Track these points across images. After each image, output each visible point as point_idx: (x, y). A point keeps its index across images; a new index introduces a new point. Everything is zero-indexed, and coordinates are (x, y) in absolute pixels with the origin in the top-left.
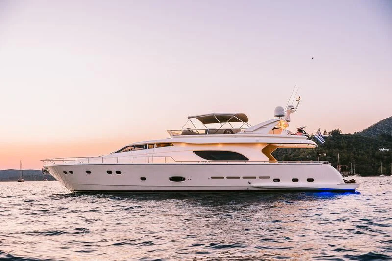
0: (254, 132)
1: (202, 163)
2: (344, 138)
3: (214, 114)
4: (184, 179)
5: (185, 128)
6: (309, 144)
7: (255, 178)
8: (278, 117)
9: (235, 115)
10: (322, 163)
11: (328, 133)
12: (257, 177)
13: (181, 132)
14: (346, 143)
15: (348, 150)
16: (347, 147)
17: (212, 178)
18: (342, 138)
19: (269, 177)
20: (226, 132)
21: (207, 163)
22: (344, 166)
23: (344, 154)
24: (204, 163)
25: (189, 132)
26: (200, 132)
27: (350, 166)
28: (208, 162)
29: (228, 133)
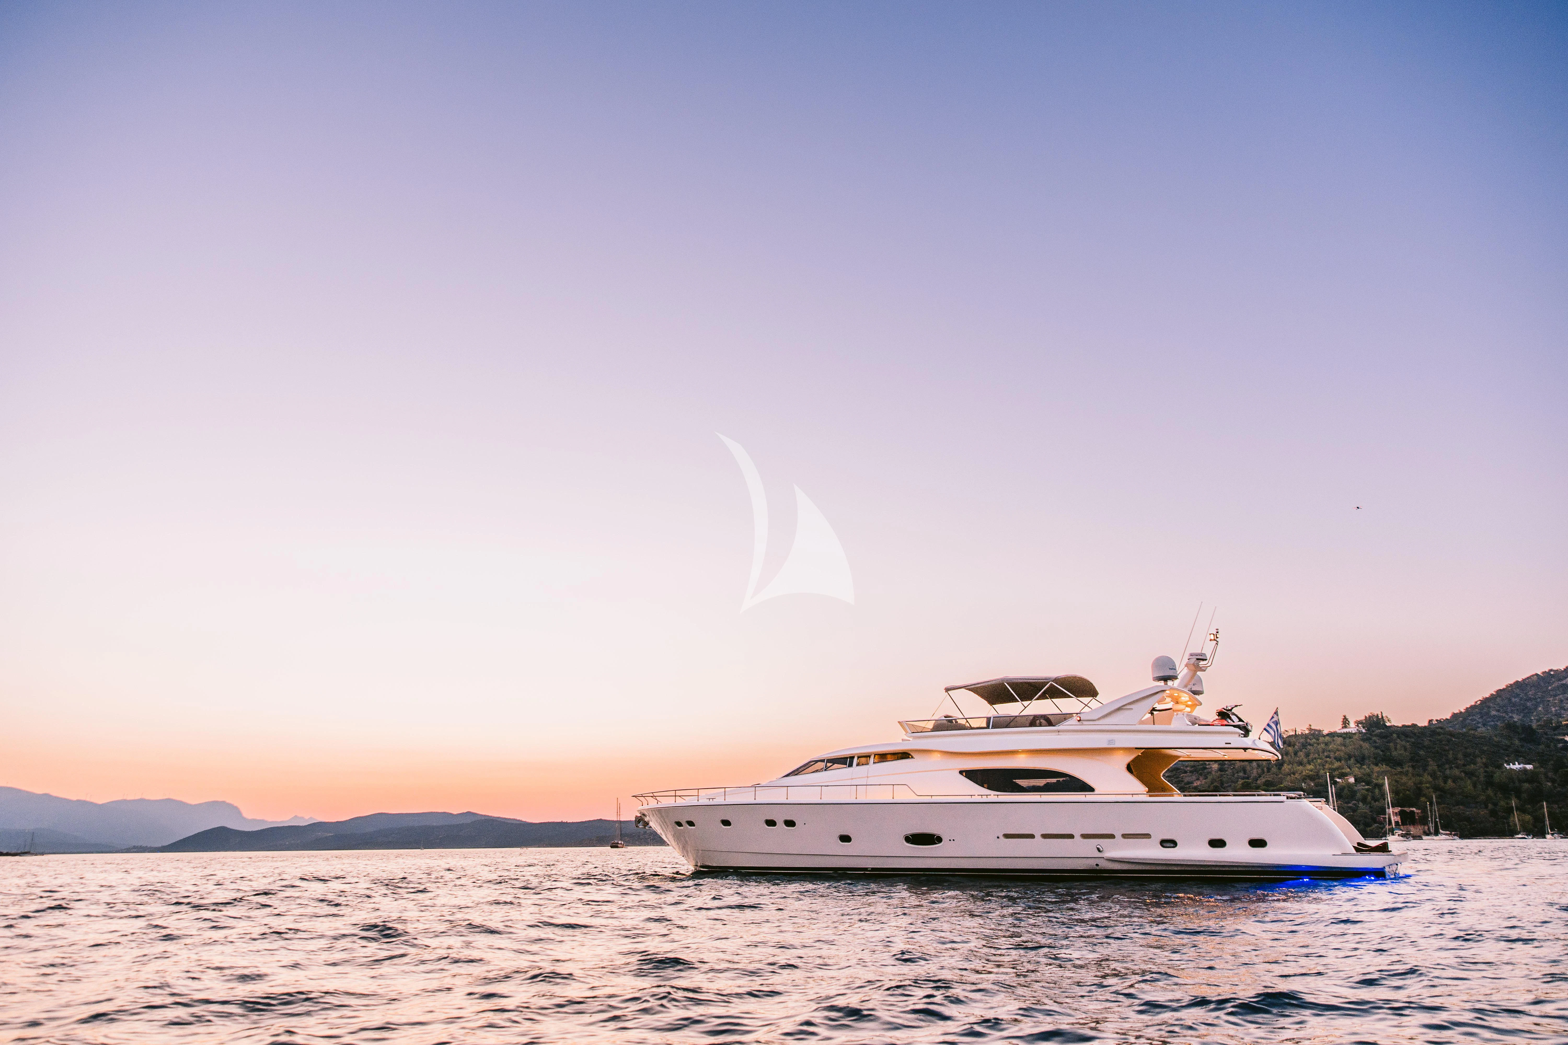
0: (1101, 722)
1: (979, 799)
2: (1398, 737)
3: (1003, 680)
4: (939, 840)
5: (939, 715)
6: (1245, 749)
7: (1112, 836)
8: (1162, 683)
9: (1056, 680)
10: (1284, 798)
11: (1352, 725)
12: (1118, 835)
13: (930, 725)
14: (1405, 750)
15: (1413, 767)
16: (1412, 760)
17: (1007, 836)
18: (1395, 735)
19: (1147, 836)
20: (1035, 721)
21: (990, 799)
22: (1407, 809)
23: (1404, 779)
24: (985, 799)
25: (948, 725)
26: (974, 723)
27: (1424, 810)
28: (993, 796)
29: (1041, 725)
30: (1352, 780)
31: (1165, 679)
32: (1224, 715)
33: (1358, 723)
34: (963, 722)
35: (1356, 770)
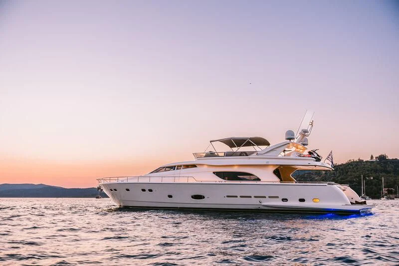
0: (266, 155)
1: (218, 183)
2: (390, 163)
3: (231, 138)
4: (204, 197)
5: (207, 151)
6: (315, 166)
7: (264, 197)
8: (288, 141)
9: (251, 139)
10: (327, 184)
11: (374, 158)
12: (267, 196)
13: (204, 155)
14: (392, 167)
15: (394, 174)
16: (394, 171)
17: (228, 196)
18: (389, 163)
19: (277, 197)
20: (242, 154)
22: (390, 189)
23: (390, 178)
24: (220, 183)
26: (220, 154)
27: (396, 190)
28: (223, 181)
29: (243, 156)
30: (372, 178)
31: (290, 139)
32: (310, 153)
33: (376, 158)
34: (216, 154)
35: (374, 175)
